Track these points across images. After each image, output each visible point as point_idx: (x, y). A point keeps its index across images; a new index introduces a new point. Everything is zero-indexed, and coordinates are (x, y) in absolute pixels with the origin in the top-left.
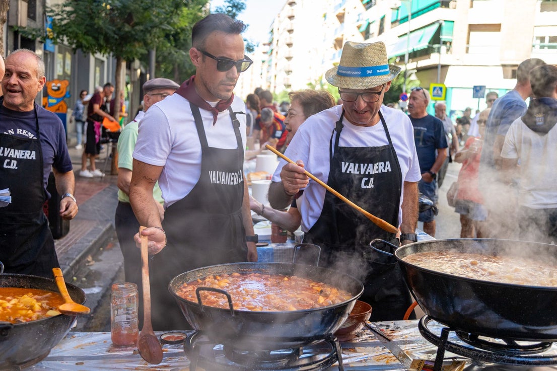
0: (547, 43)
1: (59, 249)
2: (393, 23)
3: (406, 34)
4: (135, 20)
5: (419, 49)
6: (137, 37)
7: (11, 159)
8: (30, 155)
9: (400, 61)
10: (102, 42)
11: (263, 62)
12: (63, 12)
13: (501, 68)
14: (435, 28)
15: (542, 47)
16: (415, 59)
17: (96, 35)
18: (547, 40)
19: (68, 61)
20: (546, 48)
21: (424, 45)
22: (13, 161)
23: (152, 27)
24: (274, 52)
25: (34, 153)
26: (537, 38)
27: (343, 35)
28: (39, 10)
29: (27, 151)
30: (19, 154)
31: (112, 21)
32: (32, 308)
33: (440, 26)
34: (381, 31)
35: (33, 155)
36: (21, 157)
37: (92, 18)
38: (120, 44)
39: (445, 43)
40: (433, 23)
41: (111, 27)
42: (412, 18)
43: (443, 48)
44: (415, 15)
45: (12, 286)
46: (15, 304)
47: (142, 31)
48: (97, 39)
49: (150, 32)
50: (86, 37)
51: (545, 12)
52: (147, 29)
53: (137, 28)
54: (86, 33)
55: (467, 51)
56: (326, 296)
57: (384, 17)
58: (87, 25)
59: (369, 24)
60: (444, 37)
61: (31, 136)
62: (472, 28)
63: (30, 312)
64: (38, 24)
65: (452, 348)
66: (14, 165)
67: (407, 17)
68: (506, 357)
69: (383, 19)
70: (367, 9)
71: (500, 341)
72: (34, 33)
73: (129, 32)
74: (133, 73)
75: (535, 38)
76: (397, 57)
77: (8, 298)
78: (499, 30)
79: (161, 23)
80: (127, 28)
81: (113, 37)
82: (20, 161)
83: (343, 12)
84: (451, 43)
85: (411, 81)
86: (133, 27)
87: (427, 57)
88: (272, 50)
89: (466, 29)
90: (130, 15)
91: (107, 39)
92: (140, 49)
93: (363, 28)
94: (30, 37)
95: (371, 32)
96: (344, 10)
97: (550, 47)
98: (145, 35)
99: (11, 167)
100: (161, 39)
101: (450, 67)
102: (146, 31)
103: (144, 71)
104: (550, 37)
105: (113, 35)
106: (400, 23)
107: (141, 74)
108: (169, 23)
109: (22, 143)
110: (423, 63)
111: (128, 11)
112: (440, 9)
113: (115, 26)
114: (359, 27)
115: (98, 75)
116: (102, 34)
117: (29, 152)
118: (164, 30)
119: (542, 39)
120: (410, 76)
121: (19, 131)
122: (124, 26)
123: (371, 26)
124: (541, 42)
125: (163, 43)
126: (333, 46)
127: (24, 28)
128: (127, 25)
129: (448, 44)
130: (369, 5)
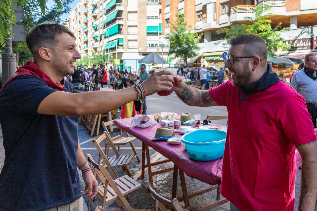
0: (151, 45)
2: (104, 37)
5: (112, 47)
13: (138, 53)
15: (150, 47)
16: (112, 51)
26: (148, 44)
27: (87, 40)
33: (119, 40)
34: (101, 40)
40: (117, 39)
44: (110, 36)
51: (148, 36)
55: (128, 48)
59: (97, 37)
60: (120, 44)
69: (101, 36)
76: (106, 49)
78: (137, 41)
83: (87, 31)
89: (127, 41)
95: (98, 40)
97: (152, 47)
101: (123, 53)
106: (107, 38)
110: (115, 52)
112: (118, 35)
114: (93, 38)
120: (111, 56)
129: (122, 46)
130: (96, 30)
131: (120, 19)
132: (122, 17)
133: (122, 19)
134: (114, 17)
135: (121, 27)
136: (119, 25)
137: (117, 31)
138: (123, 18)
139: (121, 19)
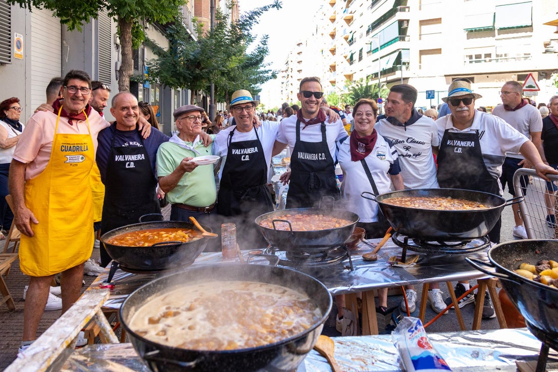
0: (474, 59)
1: (165, 213)
2: (368, 53)
3: (378, 59)
4: (202, 66)
5: (387, 68)
6: (203, 76)
7: (130, 161)
8: (141, 157)
9: (375, 77)
10: (182, 81)
11: (283, 83)
12: (157, 64)
13: (444, 77)
14: (396, 54)
15: (471, 62)
16: (385, 75)
17: (178, 77)
18: (474, 57)
19: (158, 93)
20: (474, 63)
21: (390, 65)
22: (131, 163)
23: (213, 70)
24: (290, 76)
25: (143, 155)
26: (467, 56)
27: (335, 62)
28: (140, 63)
29: (138, 155)
30: (134, 158)
31: (188, 68)
32: (184, 237)
33: (400, 53)
34: (360, 59)
35: (143, 157)
36: (136, 159)
37: (175, 67)
38: (193, 82)
39: (404, 64)
40: (395, 51)
41: (188, 72)
42: (381, 49)
43: (404, 67)
44: (383, 46)
45: (169, 228)
46: (175, 236)
47: (207, 72)
48: (179, 79)
49: (212, 73)
50: (172, 78)
51: (471, 39)
52: (210, 71)
53: (204, 71)
54: (172, 77)
55: (420, 68)
56: (339, 223)
57: (362, 49)
58: (172, 71)
59: (352, 55)
60: (403, 60)
61: (138, 145)
62: (422, 52)
63: (184, 239)
64: (140, 72)
65: (410, 248)
66: (132, 165)
67: (378, 48)
68: (440, 250)
69: (361, 51)
70: (350, 45)
71: (435, 243)
72: (138, 78)
73: (199, 74)
74: (198, 97)
75: (465, 57)
76: (373, 74)
77: (170, 233)
78: (440, 53)
79: (219, 67)
80: (198, 71)
81: (189, 78)
82: (135, 162)
83: (334, 47)
84: (408, 63)
85: (383, 90)
86: (201, 70)
87: (393, 73)
88: (288, 75)
89: (418, 53)
90: (199, 64)
91: (185, 78)
92: (205, 83)
93: (348, 57)
94: (136, 81)
95: (354, 59)
96: (335, 46)
97: (476, 62)
98: (209, 75)
99: (131, 167)
100: (219, 76)
101: (409, 79)
102: (210, 72)
103: (205, 95)
104: (475, 55)
105: (188, 76)
106: (373, 53)
107: (203, 97)
108: (223, 66)
109: (134, 151)
110: (390, 78)
111: (198, 61)
112: (399, 42)
113: (190, 70)
114: (346, 57)
115: (176, 100)
116: (182, 76)
117: (140, 155)
118: (220, 70)
119: (471, 57)
120: (382, 87)
121: (131, 143)
122: (195, 70)
123: (354, 56)
124: (470, 59)
125: (220, 78)
126: (329, 70)
127: (132, 75)
128: (197, 69)
129: (407, 64)
130: (351, 42)
131: (403, 10)
132: (408, 5)
133: (407, 10)
134: (391, 7)
135: (405, 25)
136: (401, 22)
137: (396, 34)
138: (409, 7)
139: (405, 8)
